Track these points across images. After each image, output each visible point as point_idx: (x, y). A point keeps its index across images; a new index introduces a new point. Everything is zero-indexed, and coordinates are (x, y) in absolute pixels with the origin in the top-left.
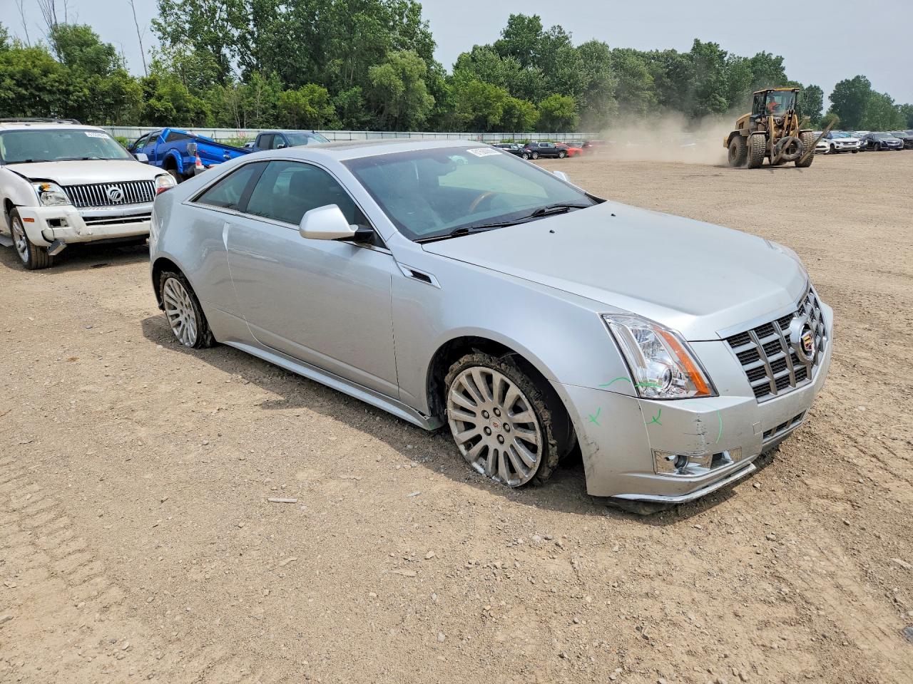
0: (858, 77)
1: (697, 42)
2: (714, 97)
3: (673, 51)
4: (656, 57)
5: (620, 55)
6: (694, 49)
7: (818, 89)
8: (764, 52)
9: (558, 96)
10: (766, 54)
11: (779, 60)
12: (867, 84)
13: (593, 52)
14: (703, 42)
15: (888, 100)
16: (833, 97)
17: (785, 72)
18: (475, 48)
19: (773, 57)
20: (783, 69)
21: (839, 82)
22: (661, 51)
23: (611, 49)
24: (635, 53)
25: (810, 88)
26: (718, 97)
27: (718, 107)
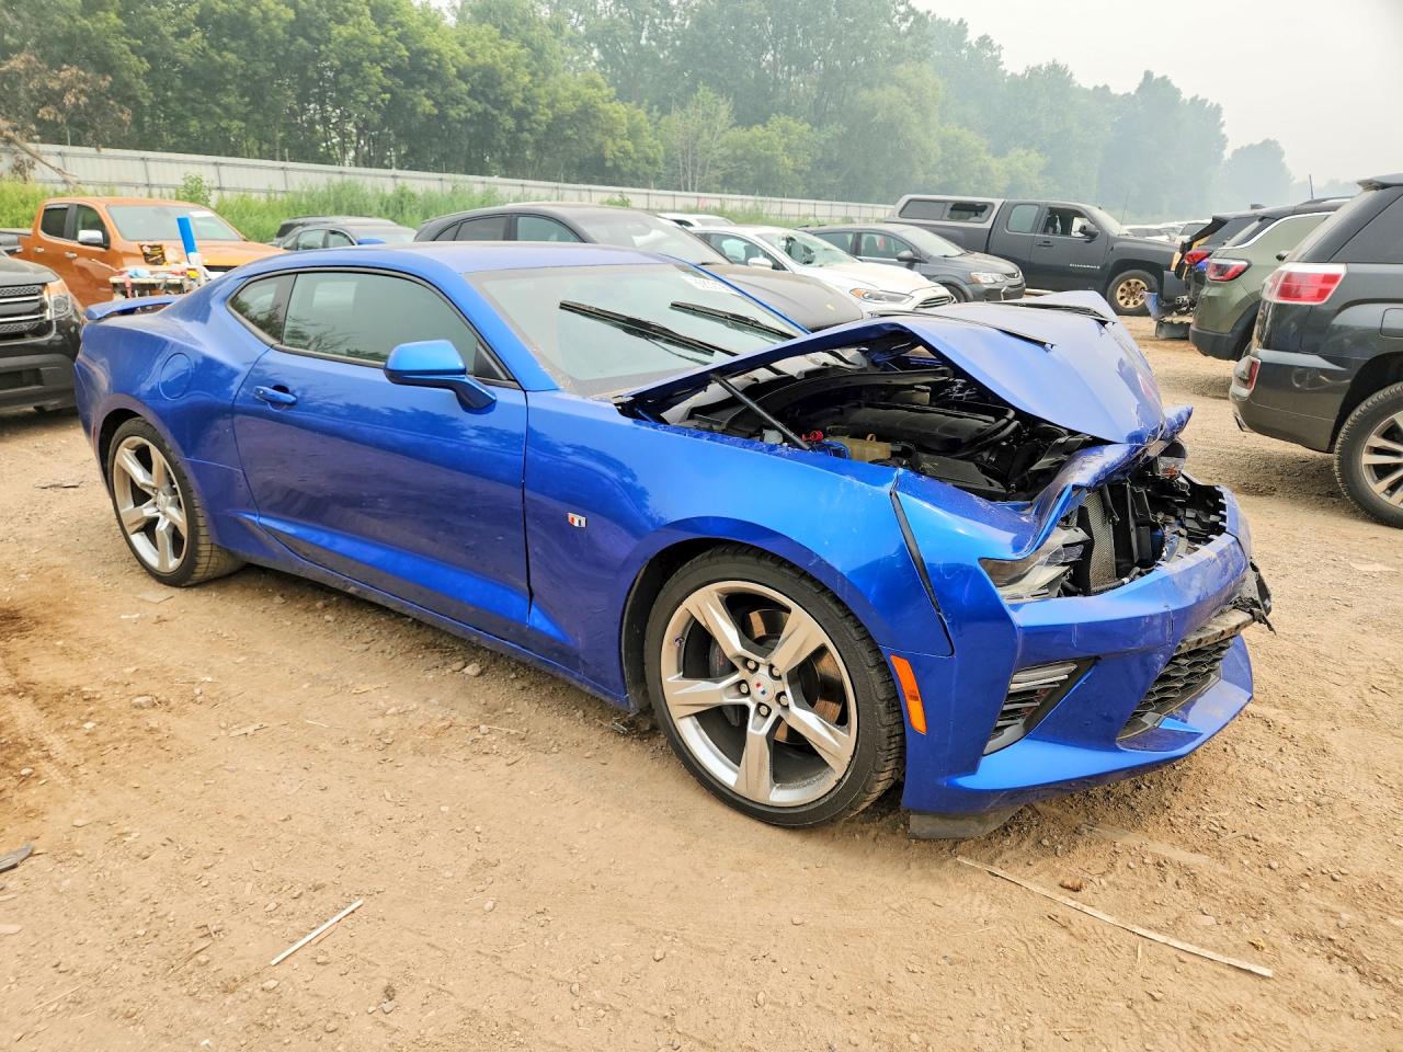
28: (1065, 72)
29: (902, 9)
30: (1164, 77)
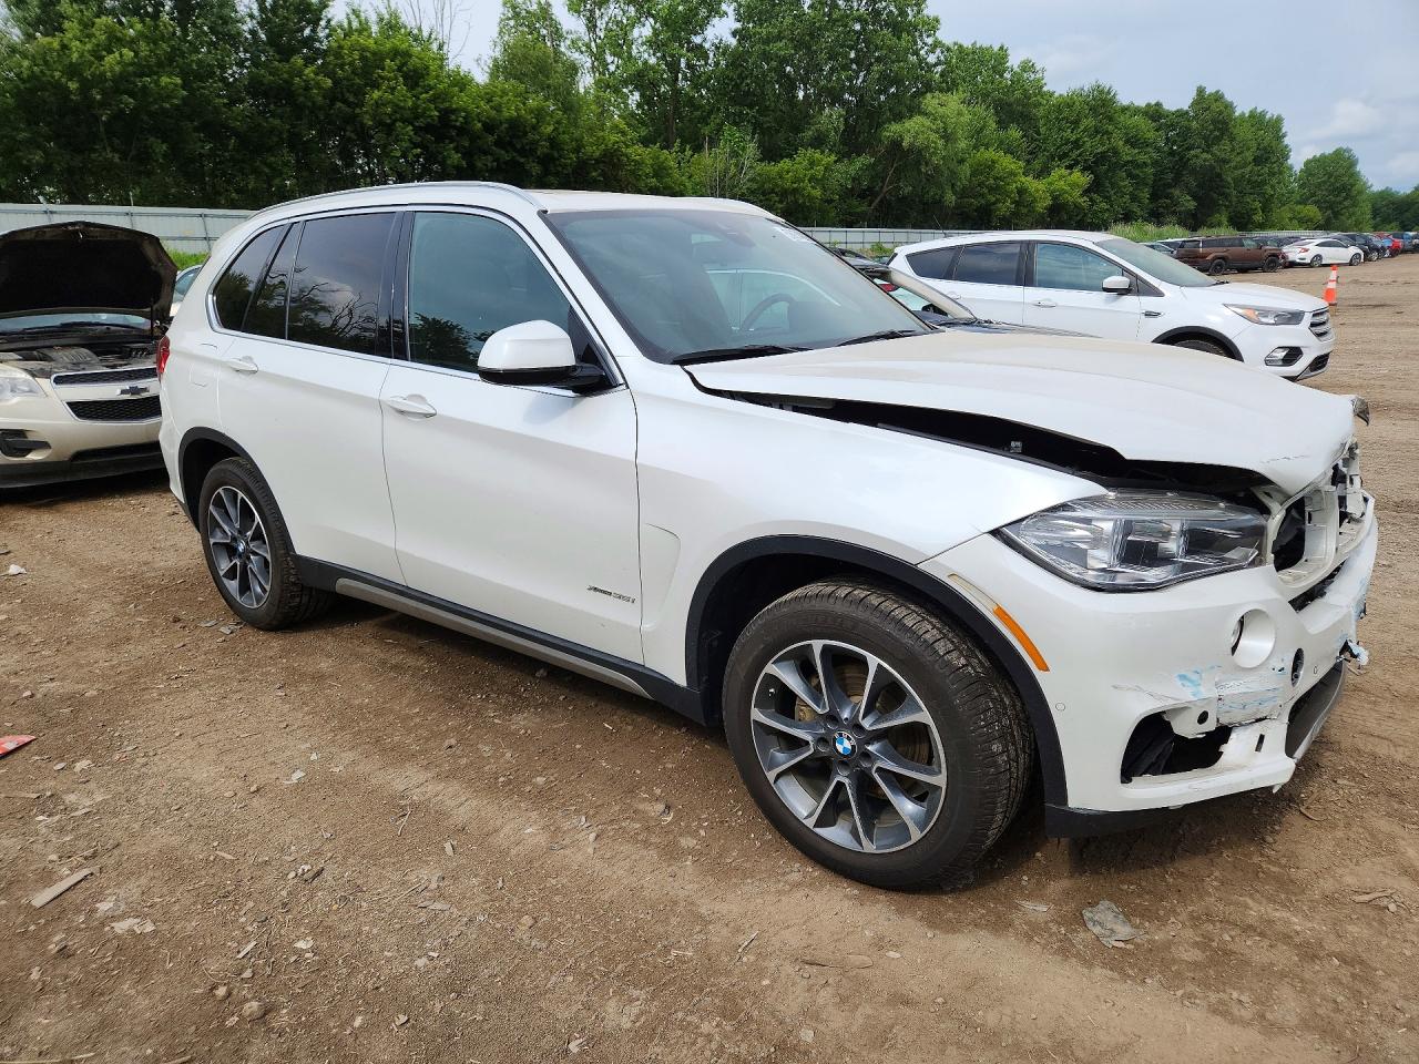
1: (1201, 91)
6: (1195, 103)
9: (1064, 171)
11: (1279, 120)
14: (1209, 90)
28: (1109, 93)
29: (930, 41)
30: (1217, 92)
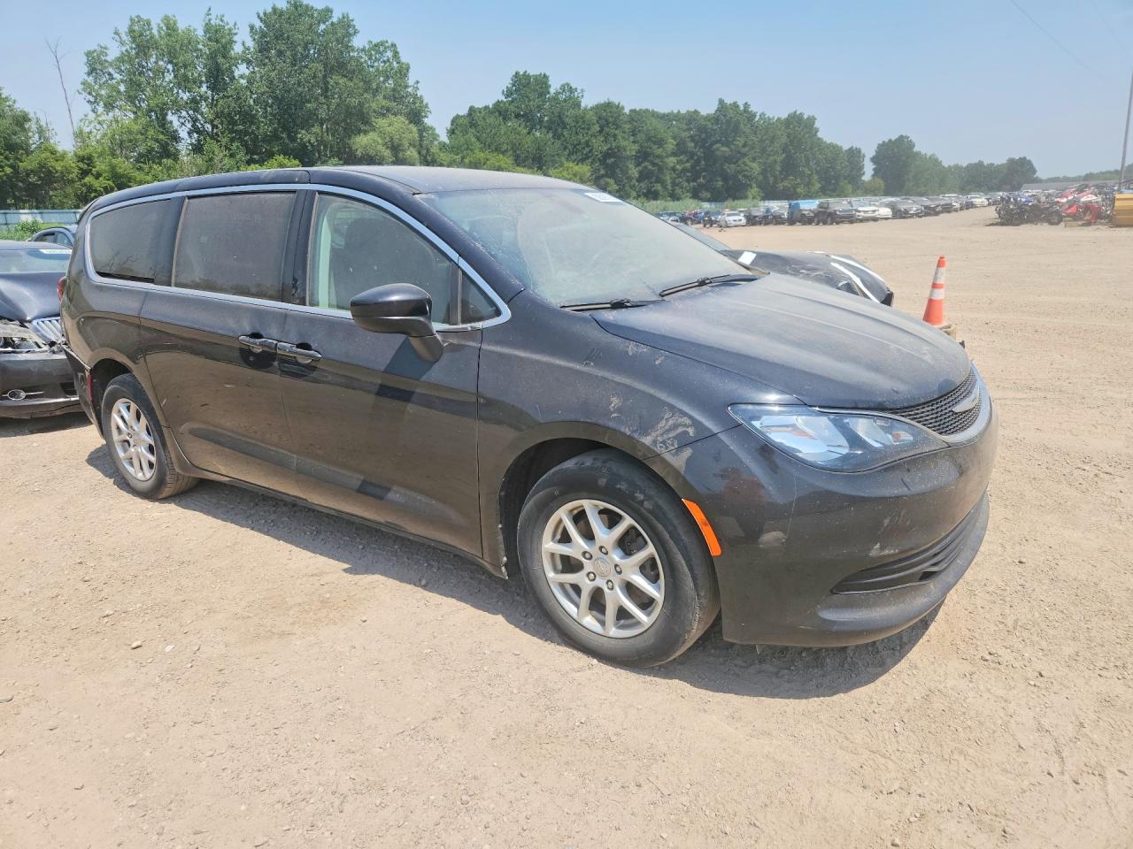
0: (902, 136)
1: (721, 101)
2: (744, 163)
3: (696, 112)
4: (677, 117)
5: (637, 116)
6: (718, 110)
7: (859, 151)
8: (795, 112)
9: (571, 164)
10: (798, 113)
11: (812, 120)
12: (911, 145)
13: (608, 115)
14: (728, 101)
15: (935, 162)
16: (873, 160)
17: (819, 135)
18: (472, 109)
19: (805, 117)
20: (817, 131)
21: (881, 142)
22: (683, 111)
23: (627, 111)
24: (654, 115)
25: (851, 149)
26: (749, 163)
27: (749, 174)
